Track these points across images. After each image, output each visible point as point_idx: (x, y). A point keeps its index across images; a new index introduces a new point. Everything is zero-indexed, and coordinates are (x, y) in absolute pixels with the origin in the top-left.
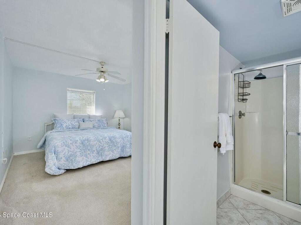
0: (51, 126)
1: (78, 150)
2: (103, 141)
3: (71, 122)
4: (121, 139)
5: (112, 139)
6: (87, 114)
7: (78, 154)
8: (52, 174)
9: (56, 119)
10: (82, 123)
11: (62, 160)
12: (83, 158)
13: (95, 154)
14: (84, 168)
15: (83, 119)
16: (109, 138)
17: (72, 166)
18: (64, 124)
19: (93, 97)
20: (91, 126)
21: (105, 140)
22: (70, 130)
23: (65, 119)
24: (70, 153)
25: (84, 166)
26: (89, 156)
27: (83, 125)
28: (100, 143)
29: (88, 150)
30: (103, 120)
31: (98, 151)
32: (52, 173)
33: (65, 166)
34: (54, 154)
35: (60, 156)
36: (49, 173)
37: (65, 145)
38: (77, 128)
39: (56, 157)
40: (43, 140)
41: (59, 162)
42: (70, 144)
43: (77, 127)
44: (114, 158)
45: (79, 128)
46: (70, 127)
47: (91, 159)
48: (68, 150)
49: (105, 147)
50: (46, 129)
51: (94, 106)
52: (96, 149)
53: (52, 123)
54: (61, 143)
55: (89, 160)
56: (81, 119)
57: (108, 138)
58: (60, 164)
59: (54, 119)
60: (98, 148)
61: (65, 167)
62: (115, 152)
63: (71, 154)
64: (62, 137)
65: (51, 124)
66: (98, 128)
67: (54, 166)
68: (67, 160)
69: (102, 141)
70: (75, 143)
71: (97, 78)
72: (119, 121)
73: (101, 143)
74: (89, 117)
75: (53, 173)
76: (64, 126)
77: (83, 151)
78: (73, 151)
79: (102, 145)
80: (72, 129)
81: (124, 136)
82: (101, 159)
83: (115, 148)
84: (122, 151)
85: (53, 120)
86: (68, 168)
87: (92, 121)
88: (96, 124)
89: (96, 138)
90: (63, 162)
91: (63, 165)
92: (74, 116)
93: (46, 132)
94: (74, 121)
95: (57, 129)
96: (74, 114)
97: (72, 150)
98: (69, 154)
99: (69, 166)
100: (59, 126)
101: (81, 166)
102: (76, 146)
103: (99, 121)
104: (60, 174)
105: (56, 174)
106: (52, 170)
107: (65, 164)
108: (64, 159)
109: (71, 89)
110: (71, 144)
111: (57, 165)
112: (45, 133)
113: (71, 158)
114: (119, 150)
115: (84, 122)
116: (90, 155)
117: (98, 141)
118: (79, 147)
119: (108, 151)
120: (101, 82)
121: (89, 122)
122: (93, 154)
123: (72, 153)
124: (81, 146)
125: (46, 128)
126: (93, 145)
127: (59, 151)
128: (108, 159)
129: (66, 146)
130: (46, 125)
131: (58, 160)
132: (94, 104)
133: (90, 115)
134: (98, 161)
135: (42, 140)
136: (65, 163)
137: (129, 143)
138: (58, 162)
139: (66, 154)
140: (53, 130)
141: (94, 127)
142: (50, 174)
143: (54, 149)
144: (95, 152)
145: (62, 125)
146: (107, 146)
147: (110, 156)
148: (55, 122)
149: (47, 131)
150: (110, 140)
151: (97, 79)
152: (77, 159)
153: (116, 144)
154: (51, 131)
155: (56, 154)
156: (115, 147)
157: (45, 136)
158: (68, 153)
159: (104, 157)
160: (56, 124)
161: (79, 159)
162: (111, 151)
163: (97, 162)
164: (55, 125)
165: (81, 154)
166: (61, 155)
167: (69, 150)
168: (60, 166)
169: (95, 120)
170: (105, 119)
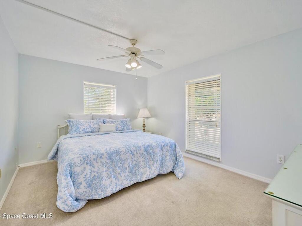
0: (65, 130)
1: (105, 169)
2: (137, 153)
3: (89, 124)
4: (159, 149)
5: (149, 149)
6: (107, 114)
7: (105, 174)
8: (66, 212)
9: (71, 120)
10: (102, 124)
11: (82, 186)
12: (112, 181)
13: (127, 173)
14: (113, 195)
15: (103, 121)
16: (144, 147)
17: (96, 194)
18: (81, 126)
19: (113, 93)
20: (114, 129)
21: (140, 151)
22: (89, 134)
23: (83, 121)
24: (93, 174)
25: (113, 193)
26: (119, 176)
27: (104, 128)
28: (133, 157)
29: (118, 168)
30: (126, 121)
31: (131, 169)
32: (67, 209)
33: (86, 195)
34: (70, 177)
35: (79, 180)
36: (62, 209)
37: (86, 162)
38: (96, 132)
39: (73, 182)
40: (55, 148)
41: (78, 190)
42: (92, 160)
43: (97, 130)
44: (152, 176)
45: (99, 132)
46: (88, 130)
47: (122, 181)
48: (90, 170)
49: (140, 162)
50: (59, 133)
51: (115, 104)
52: (128, 165)
53: (66, 125)
54: (79, 158)
55: (120, 183)
56: (102, 120)
57: (142, 148)
58: (78, 193)
59: (69, 120)
60: (130, 163)
61: (86, 197)
62: (153, 169)
63: (95, 176)
64: (81, 147)
65: (65, 127)
66: (121, 131)
67: (71, 198)
68: (89, 186)
69: (135, 153)
70: (100, 158)
71: (127, 62)
72: (144, 121)
73: (135, 156)
74: (110, 117)
75: (69, 210)
76: (81, 130)
77: (111, 170)
78: (98, 170)
79: (136, 159)
80: (91, 134)
81: (163, 144)
82: (135, 180)
83: (152, 162)
84: (162, 165)
85: (67, 122)
86: (90, 198)
87: (115, 122)
88: (118, 126)
89: (127, 148)
90: (83, 189)
91: (84, 194)
92: (92, 116)
93: (58, 137)
94: (93, 122)
95: (73, 134)
96: (93, 114)
97: (96, 169)
98: (92, 177)
99: (93, 195)
100: (74, 129)
101: (109, 194)
102: (101, 162)
103: (122, 122)
104: (79, 208)
105: (74, 211)
106: (67, 205)
107: (86, 192)
108: (84, 184)
109: (88, 83)
110: (94, 159)
111: (74, 195)
112: (57, 140)
113: (95, 182)
114: (158, 165)
115: (104, 123)
116: (121, 175)
117: (130, 154)
118: (105, 164)
119: (143, 167)
120: (132, 68)
121: (111, 124)
122: (125, 174)
123: (96, 174)
124: (108, 162)
125: (59, 131)
126: (124, 159)
127: (78, 172)
128: (144, 179)
129: (87, 164)
130: (59, 127)
131: (76, 187)
132: (115, 101)
133: (112, 115)
134: (132, 183)
135: (53, 149)
136: (85, 190)
137: (169, 154)
138: (76, 190)
139: (88, 176)
140: (68, 135)
141: (117, 130)
142: (64, 211)
143: (70, 169)
144: (127, 171)
145: (78, 127)
146: (142, 160)
147: (146, 175)
148: (70, 124)
149: (60, 136)
150: (146, 151)
151: (126, 64)
152: (103, 183)
153: (154, 156)
154: (65, 136)
155: (72, 178)
156: (153, 160)
157: (57, 143)
158: (91, 175)
159: (139, 176)
160: (72, 127)
161: (106, 182)
162: (148, 167)
163: (130, 185)
164: (70, 128)
165: (108, 174)
166: (81, 179)
167: (92, 170)
168: (79, 195)
169: (118, 121)
170: (129, 119)
